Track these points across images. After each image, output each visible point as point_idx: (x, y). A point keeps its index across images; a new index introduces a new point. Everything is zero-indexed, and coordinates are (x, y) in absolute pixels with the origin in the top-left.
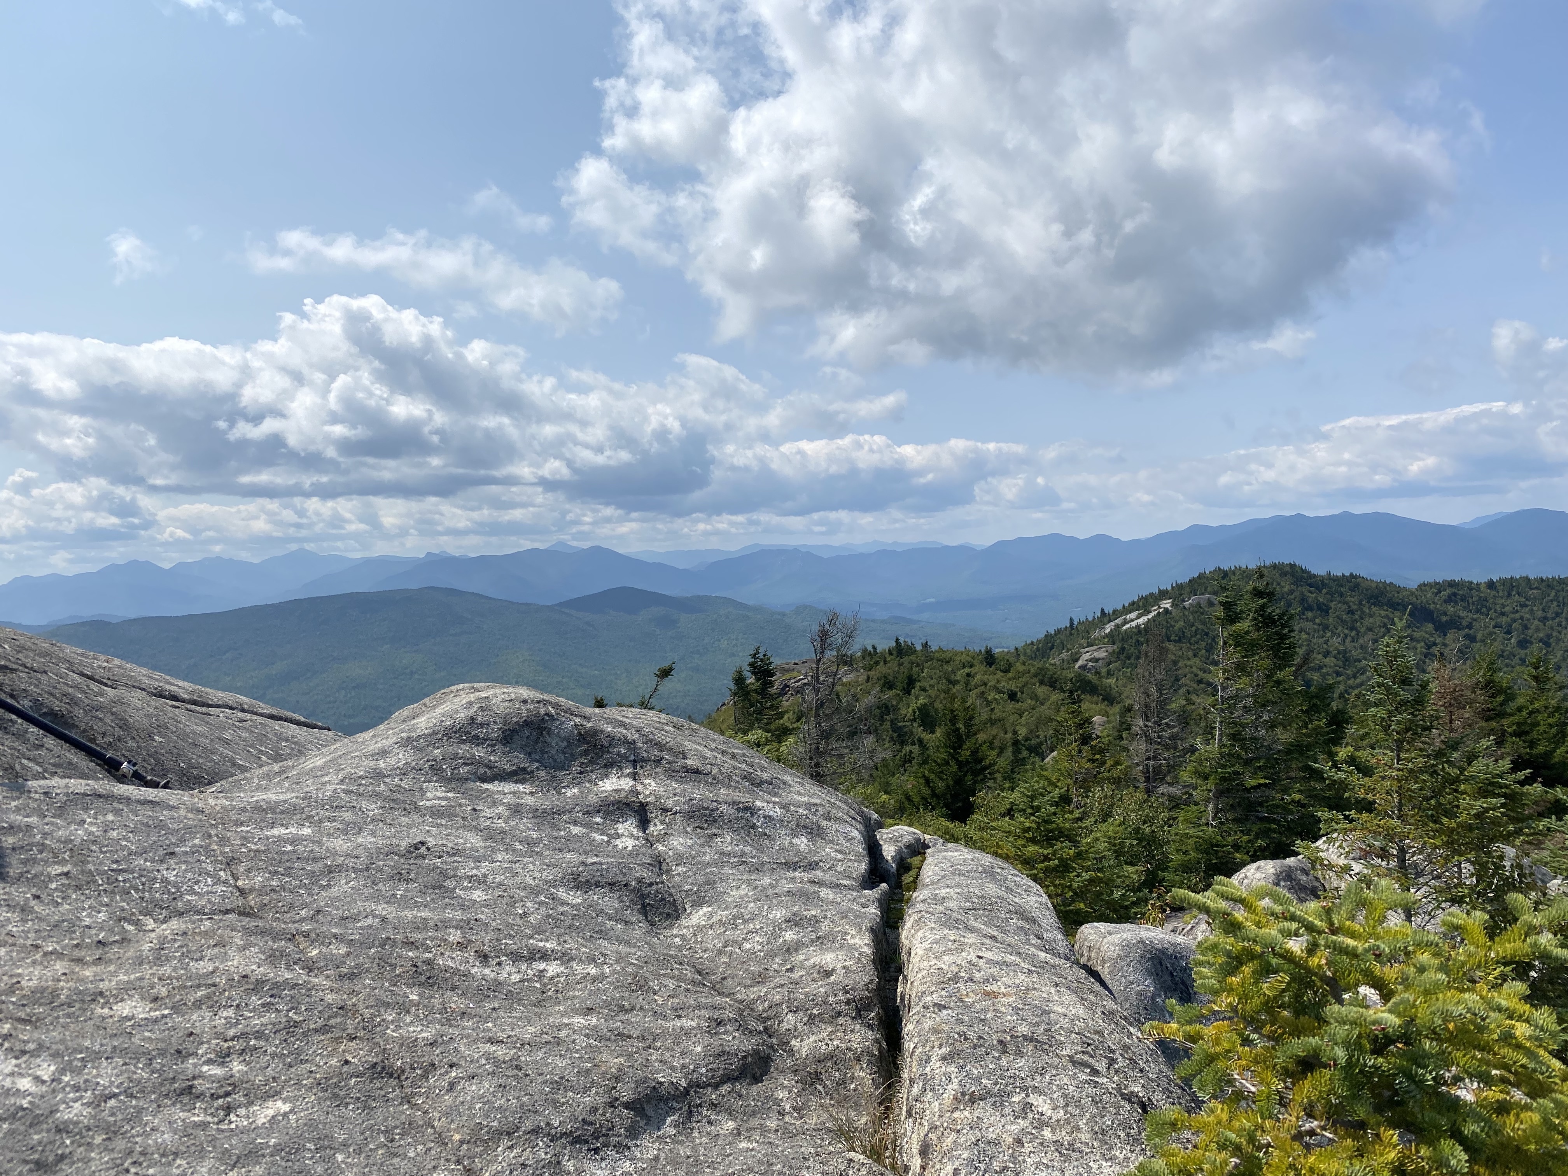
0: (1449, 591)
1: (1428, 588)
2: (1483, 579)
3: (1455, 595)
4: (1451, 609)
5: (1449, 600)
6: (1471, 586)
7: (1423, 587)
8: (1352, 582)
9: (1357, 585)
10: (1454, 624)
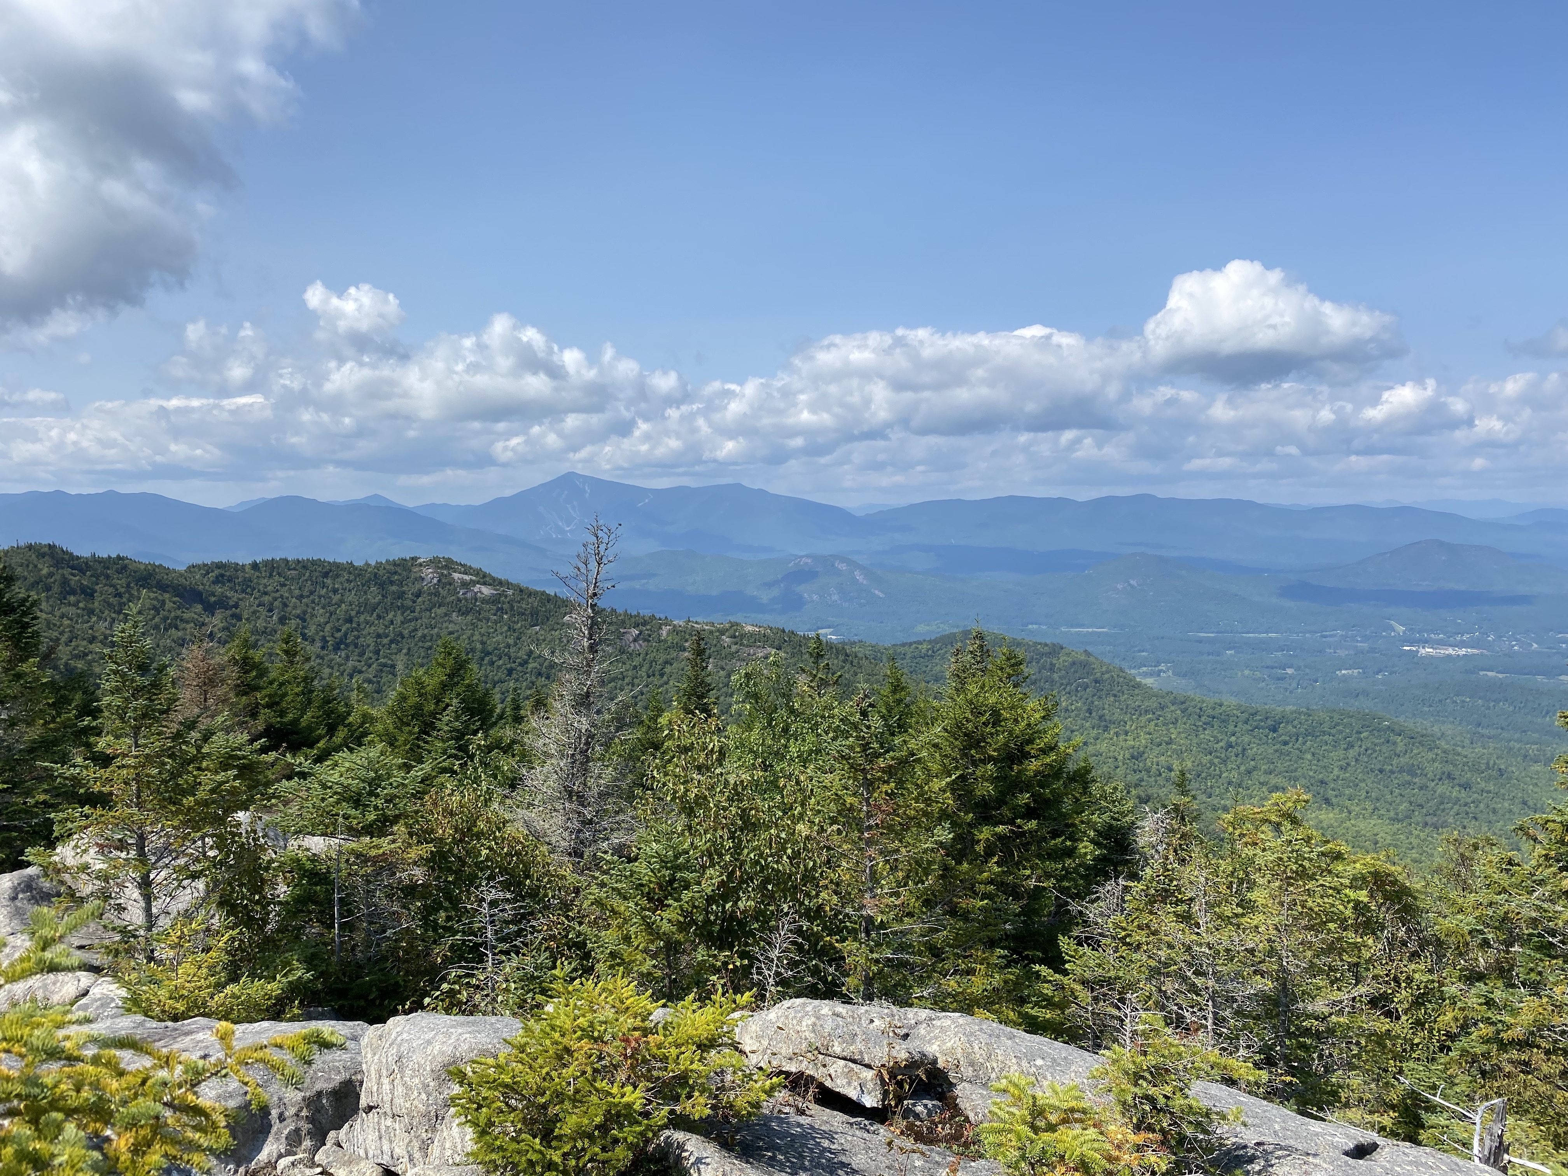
0: (217, 572)
1: (196, 570)
2: (248, 561)
3: (222, 576)
4: (218, 589)
5: (217, 581)
6: (237, 567)
7: (192, 568)
8: (120, 564)
9: (125, 568)
10: (223, 603)
